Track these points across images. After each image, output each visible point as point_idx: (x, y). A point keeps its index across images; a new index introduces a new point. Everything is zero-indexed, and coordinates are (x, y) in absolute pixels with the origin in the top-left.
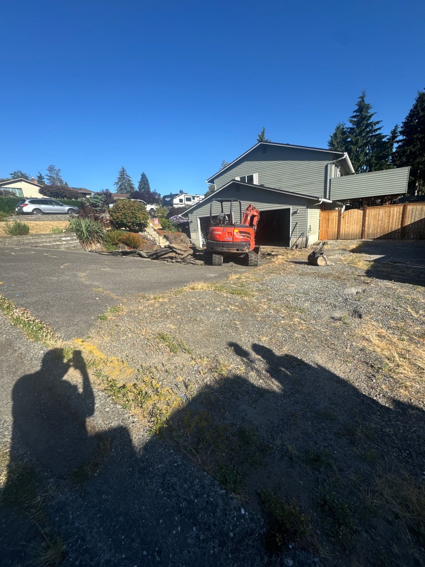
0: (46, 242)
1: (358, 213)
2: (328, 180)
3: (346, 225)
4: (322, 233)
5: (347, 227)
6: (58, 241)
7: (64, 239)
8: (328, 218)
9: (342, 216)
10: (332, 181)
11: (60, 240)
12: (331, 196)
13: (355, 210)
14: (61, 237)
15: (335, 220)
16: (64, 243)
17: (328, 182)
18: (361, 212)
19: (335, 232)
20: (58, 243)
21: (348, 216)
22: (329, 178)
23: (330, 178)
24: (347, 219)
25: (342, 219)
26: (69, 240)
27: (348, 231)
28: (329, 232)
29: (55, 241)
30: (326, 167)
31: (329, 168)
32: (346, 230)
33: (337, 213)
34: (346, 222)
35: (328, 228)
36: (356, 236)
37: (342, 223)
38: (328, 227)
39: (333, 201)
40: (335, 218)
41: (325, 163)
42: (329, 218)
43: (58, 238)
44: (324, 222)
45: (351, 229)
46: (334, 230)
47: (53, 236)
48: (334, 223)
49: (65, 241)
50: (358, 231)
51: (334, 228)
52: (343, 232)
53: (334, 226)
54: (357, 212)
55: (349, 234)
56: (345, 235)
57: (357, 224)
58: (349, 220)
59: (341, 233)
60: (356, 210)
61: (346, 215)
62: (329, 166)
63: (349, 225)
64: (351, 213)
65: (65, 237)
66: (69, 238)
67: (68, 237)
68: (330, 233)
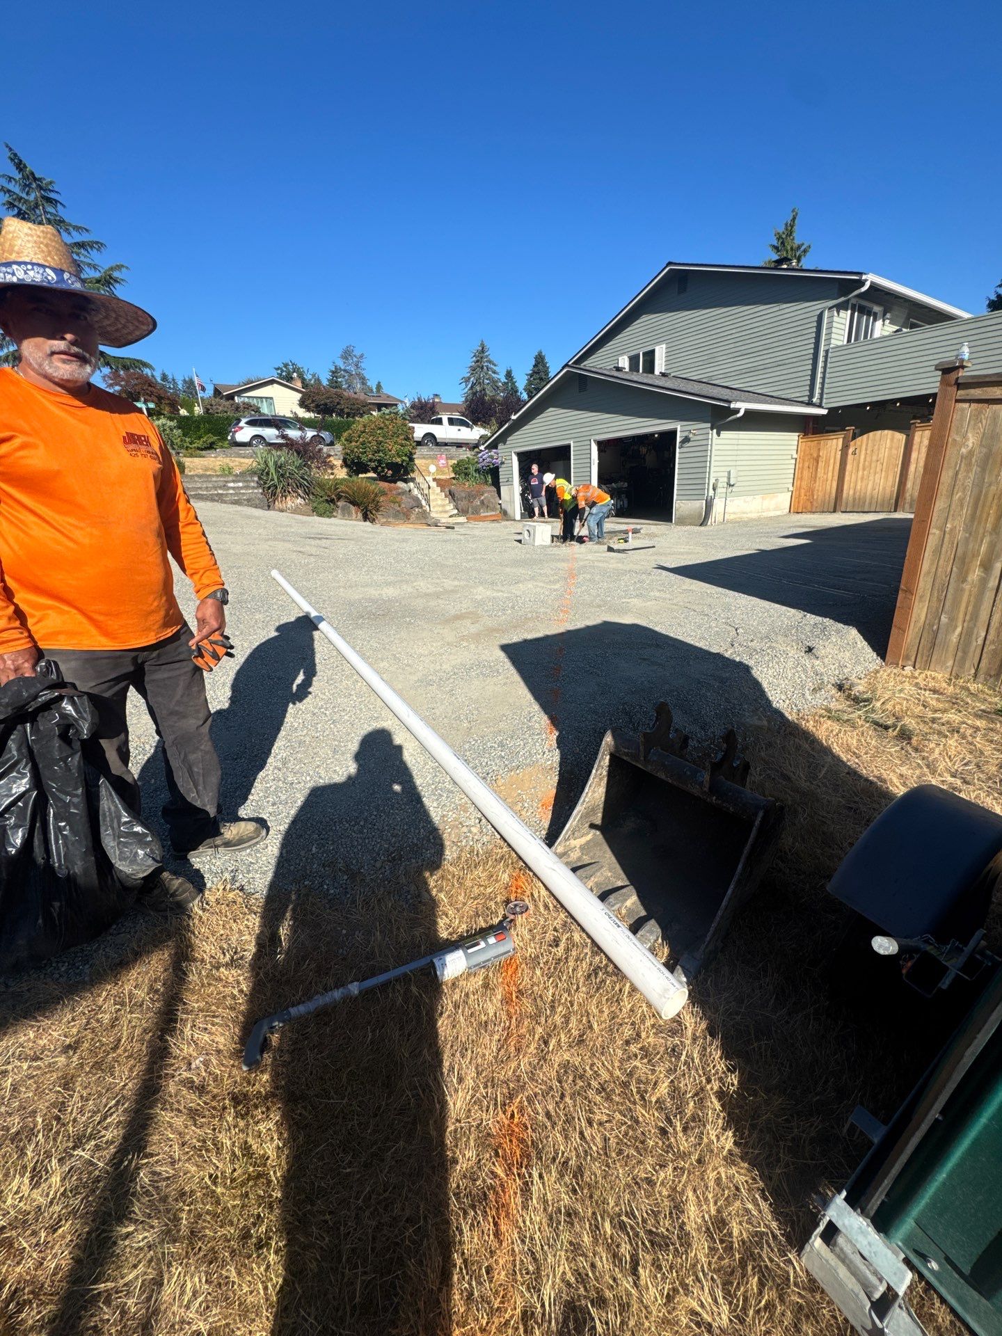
0: (200, 488)
1: (892, 439)
2: (822, 354)
3: (860, 473)
4: (800, 496)
5: (862, 478)
6: (220, 488)
7: (231, 485)
8: (815, 455)
9: (851, 451)
10: (830, 355)
11: (224, 487)
12: (825, 396)
13: (886, 431)
14: (227, 482)
15: (832, 461)
16: (231, 492)
17: (821, 359)
18: (900, 437)
19: (830, 493)
20: (220, 492)
21: (866, 450)
22: (822, 348)
23: (827, 348)
24: (862, 457)
25: (850, 457)
26: (241, 488)
27: (863, 491)
28: (815, 493)
29: (215, 488)
30: (820, 317)
31: (825, 321)
32: (859, 487)
33: (841, 440)
34: (861, 465)
35: (815, 481)
36: (882, 505)
37: (849, 467)
38: (814, 478)
39: (830, 410)
40: (833, 454)
41: (816, 306)
42: (819, 456)
43: (221, 484)
44: (806, 464)
45: (870, 487)
46: (828, 487)
47: (214, 479)
48: (831, 468)
49: (233, 488)
50: (888, 490)
51: (829, 482)
52: (851, 492)
53: (830, 478)
54: (889, 437)
55: (865, 498)
56: (854, 499)
57: (887, 472)
58: (868, 459)
59: (845, 495)
60: (888, 433)
61: (861, 446)
62: (826, 314)
63: (866, 472)
64: (874, 440)
65: (233, 481)
66: (240, 484)
67: (239, 481)
68: (819, 495)
